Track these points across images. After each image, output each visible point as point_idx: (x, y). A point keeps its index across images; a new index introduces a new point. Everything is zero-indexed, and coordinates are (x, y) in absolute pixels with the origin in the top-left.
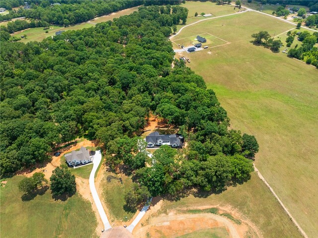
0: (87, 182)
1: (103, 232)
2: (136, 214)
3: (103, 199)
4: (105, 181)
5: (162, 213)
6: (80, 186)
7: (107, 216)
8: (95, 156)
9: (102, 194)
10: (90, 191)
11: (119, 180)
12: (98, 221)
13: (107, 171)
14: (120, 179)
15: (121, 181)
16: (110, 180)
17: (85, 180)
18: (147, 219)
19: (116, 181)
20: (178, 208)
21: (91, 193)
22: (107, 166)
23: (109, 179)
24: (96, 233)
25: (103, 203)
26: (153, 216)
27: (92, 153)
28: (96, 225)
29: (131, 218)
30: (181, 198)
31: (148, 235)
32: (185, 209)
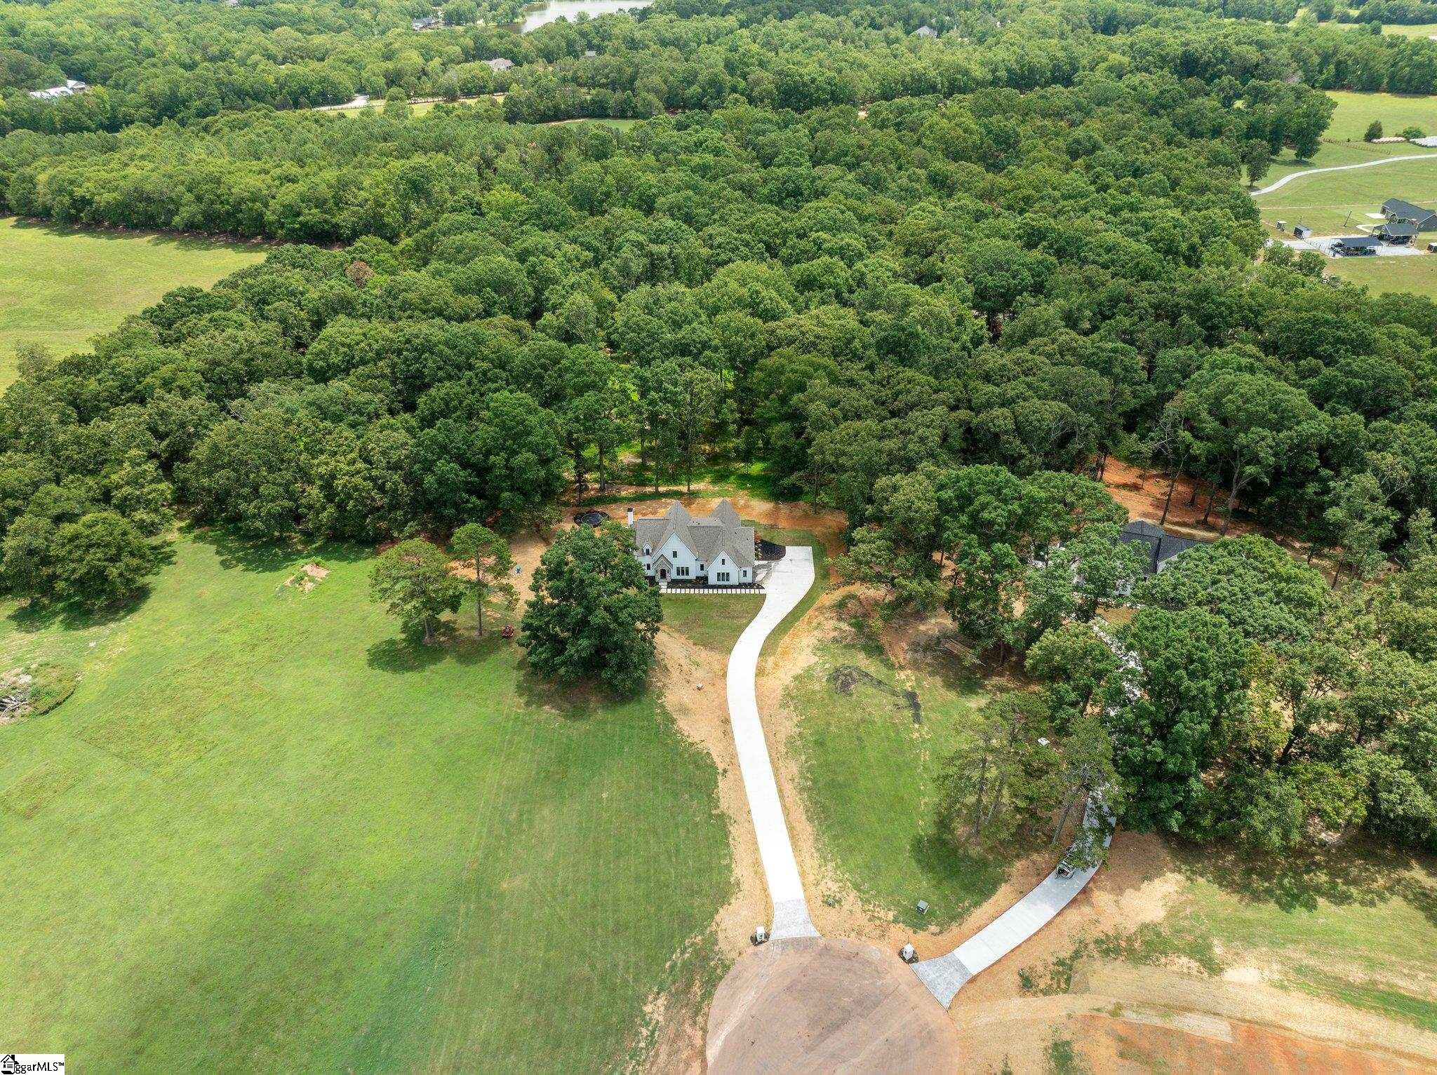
0: (716, 667)
1: (754, 940)
2: (988, 907)
3: (793, 768)
4: (819, 685)
5: (1177, 950)
6: (675, 674)
7: (801, 864)
8: (782, 565)
9: (790, 742)
10: (724, 706)
11: (902, 701)
12: (741, 871)
13: (835, 640)
14: (911, 696)
15: (916, 706)
16: (845, 685)
17: (703, 655)
18: (1065, 954)
19: (886, 700)
20: (1297, 954)
21: (726, 721)
22: (840, 619)
23: (842, 681)
24: (712, 940)
25: (789, 788)
26: (1110, 948)
27: (770, 550)
28: (723, 893)
29: (956, 917)
30: (1321, 901)
31: (1061, 1055)
32: (1357, 974)
